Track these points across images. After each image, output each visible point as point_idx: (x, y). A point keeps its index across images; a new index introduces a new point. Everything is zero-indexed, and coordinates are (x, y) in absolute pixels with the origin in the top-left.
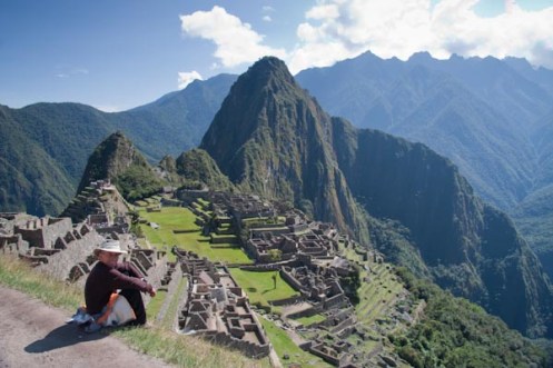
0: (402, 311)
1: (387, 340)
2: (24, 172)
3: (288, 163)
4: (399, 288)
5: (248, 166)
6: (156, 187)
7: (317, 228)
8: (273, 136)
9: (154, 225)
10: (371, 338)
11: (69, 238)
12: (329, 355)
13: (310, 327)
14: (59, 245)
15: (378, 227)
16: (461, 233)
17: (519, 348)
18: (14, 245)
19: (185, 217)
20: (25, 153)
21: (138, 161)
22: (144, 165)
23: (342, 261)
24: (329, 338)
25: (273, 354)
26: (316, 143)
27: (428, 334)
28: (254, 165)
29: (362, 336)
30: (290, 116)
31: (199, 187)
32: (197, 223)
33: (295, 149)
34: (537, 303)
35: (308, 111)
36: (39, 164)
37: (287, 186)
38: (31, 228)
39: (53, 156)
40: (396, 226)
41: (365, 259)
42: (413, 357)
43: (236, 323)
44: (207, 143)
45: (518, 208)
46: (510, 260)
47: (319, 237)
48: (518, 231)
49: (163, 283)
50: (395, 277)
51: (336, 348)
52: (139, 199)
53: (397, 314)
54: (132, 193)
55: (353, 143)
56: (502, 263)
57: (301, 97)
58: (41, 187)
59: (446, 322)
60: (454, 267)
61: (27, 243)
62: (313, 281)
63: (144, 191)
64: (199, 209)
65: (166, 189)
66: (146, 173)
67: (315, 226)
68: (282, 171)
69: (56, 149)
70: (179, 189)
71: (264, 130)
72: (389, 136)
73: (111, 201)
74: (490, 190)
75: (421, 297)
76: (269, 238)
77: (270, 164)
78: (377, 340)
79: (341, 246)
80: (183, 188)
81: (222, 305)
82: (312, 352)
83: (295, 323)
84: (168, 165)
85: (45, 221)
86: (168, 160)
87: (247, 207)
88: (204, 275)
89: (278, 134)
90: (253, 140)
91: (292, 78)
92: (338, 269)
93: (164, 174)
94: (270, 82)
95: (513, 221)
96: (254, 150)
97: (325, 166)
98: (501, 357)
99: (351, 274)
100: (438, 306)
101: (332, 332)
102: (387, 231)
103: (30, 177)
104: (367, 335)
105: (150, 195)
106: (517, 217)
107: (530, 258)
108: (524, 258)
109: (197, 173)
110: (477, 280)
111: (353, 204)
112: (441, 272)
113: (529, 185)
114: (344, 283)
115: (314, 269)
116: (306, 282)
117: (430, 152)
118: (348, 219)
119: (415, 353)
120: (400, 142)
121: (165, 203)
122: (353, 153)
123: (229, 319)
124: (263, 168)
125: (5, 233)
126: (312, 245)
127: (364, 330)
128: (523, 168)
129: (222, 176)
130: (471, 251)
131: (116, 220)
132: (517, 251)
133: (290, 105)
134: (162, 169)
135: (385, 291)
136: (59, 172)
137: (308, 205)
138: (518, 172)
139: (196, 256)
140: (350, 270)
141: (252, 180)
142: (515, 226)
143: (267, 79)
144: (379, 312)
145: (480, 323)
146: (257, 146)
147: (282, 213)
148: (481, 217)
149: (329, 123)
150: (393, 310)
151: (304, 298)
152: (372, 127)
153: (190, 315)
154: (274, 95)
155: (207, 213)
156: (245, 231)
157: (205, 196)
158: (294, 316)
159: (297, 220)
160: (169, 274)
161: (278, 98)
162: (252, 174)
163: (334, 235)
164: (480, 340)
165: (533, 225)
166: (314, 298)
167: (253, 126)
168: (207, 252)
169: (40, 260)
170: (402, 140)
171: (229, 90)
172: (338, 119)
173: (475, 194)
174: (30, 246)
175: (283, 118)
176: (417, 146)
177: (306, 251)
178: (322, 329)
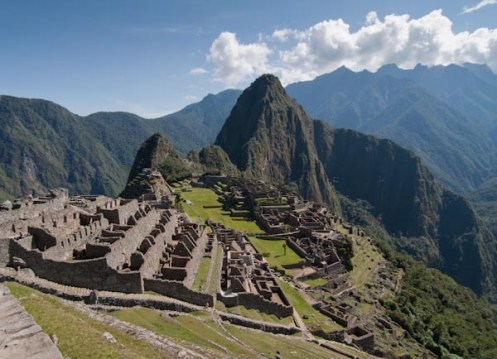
0: (384, 277)
1: (378, 303)
2: (90, 161)
3: (280, 156)
4: (379, 257)
5: (250, 158)
6: (186, 173)
7: (311, 207)
8: (269, 135)
9: (189, 202)
10: (366, 301)
11: (138, 216)
12: (336, 315)
13: (316, 288)
14: (131, 222)
15: (349, 205)
16: (422, 212)
17: (490, 316)
18: (97, 222)
19: (209, 196)
20: (90, 148)
21: (172, 154)
22: (177, 157)
23: (336, 235)
24: (332, 299)
25: (295, 314)
26: (301, 140)
27: (413, 300)
28: (255, 157)
29: (358, 299)
30: (282, 119)
31: (219, 174)
32: (220, 200)
33: (286, 145)
34: (491, 274)
35: (296, 117)
36: (100, 156)
37: (279, 172)
38: (109, 208)
39: (110, 149)
40: (364, 204)
41: (351, 232)
42: (404, 321)
43: (264, 286)
44: (220, 140)
45: (474, 193)
46: (466, 237)
47: (315, 214)
48: (474, 211)
49: (206, 251)
50: (376, 248)
51: (341, 310)
52: (174, 181)
53: (382, 280)
54: (169, 177)
55: (330, 140)
56: (459, 238)
57: (291, 105)
58: (102, 171)
59: (425, 290)
60: (414, 239)
61: (107, 220)
62: (315, 250)
63: (178, 177)
64: (220, 190)
65: (194, 175)
66: (179, 163)
67: (309, 205)
68: (275, 162)
69: (112, 145)
70: (204, 175)
71: (263, 130)
72: (360, 134)
73: (158, 184)
74: (448, 178)
75: (399, 267)
76: (276, 214)
77: (266, 155)
78: (372, 303)
79: (332, 221)
80: (207, 174)
81: (250, 269)
82: (322, 312)
83: (305, 285)
84: (194, 158)
85: (118, 202)
86: (193, 154)
87: (258, 189)
88: (234, 244)
89: (273, 134)
90: (255, 138)
91: (284, 90)
92: (334, 241)
93: (191, 163)
94: (267, 94)
95: (471, 203)
96: (256, 146)
97: (308, 157)
98: (477, 324)
99: (345, 246)
100: (416, 276)
101: (334, 293)
102: (357, 209)
103: (94, 165)
104: (362, 298)
105: (182, 179)
106: (473, 200)
107: (486, 236)
108: (480, 236)
109: (214, 163)
110: (435, 251)
111: (330, 187)
112: (402, 242)
113: (485, 173)
114: (340, 253)
115: (314, 240)
116: (310, 251)
117: (395, 146)
118: (326, 198)
119: (406, 317)
120: (370, 139)
121: (194, 185)
122: (330, 147)
123: (258, 282)
124: (262, 159)
125: (89, 212)
126: (311, 220)
127: (359, 293)
128: (479, 158)
129: (232, 165)
130: (431, 228)
131: (163, 198)
132: (474, 229)
133: (282, 112)
134: (190, 160)
135: (369, 259)
136: (114, 162)
137: (294, 187)
138: (476, 164)
139: (223, 227)
140: (344, 242)
141: (253, 168)
142: (473, 208)
143: (265, 92)
144: (367, 278)
145: (455, 293)
146: (257, 143)
147: (284, 194)
148: (440, 200)
149: (311, 125)
150: (377, 277)
151: (308, 264)
152: (347, 127)
153: (230, 279)
154: (271, 105)
155: (227, 193)
156: (257, 208)
157: (223, 180)
158: (303, 279)
159: (296, 200)
160: (210, 243)
161: (273, 106)
162: (253, 163)
163: (325, 213)
164: (457, 308)
165: (489, 208)
166: (317, 264)
167: (255, 128)
168: (229, 223)
169: (119, 235)
170: (372, 137)
171: (236, 100)
172: (319, 122)
173: (435, 181)
174: (110, 223)
175: (277, 121)
176: (384, 142)
177: (306, 225)
178: (326, 291)
